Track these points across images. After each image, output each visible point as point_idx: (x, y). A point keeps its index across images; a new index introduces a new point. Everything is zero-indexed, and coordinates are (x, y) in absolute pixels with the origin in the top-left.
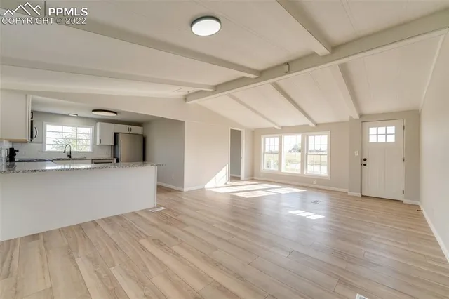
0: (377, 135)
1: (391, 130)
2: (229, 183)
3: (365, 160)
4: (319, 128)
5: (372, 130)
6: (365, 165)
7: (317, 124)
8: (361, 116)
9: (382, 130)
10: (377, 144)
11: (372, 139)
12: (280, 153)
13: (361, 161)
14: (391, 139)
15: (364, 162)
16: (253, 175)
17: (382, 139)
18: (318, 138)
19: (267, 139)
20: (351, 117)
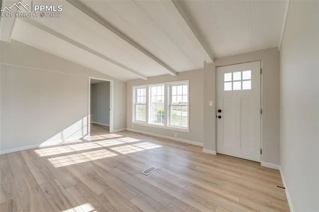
0: (232, 81)
1: (247, 74)
2: (88, 138)
3: (220, 111)
4: (180, 76)
5: (227, 77)
6: (220, 117)
7: (177, 73)
8: (215, 59)
9: (237, 75)
10: (233, 92)
11: (227, 87)
12: (147, 104)
13: (216, 113)
14: (247, 86)
15: (219, 114)
16: (126, 126)
17: (237, 87)
18: (180, 87)
19: (139, 90)
20: (205, 62)
